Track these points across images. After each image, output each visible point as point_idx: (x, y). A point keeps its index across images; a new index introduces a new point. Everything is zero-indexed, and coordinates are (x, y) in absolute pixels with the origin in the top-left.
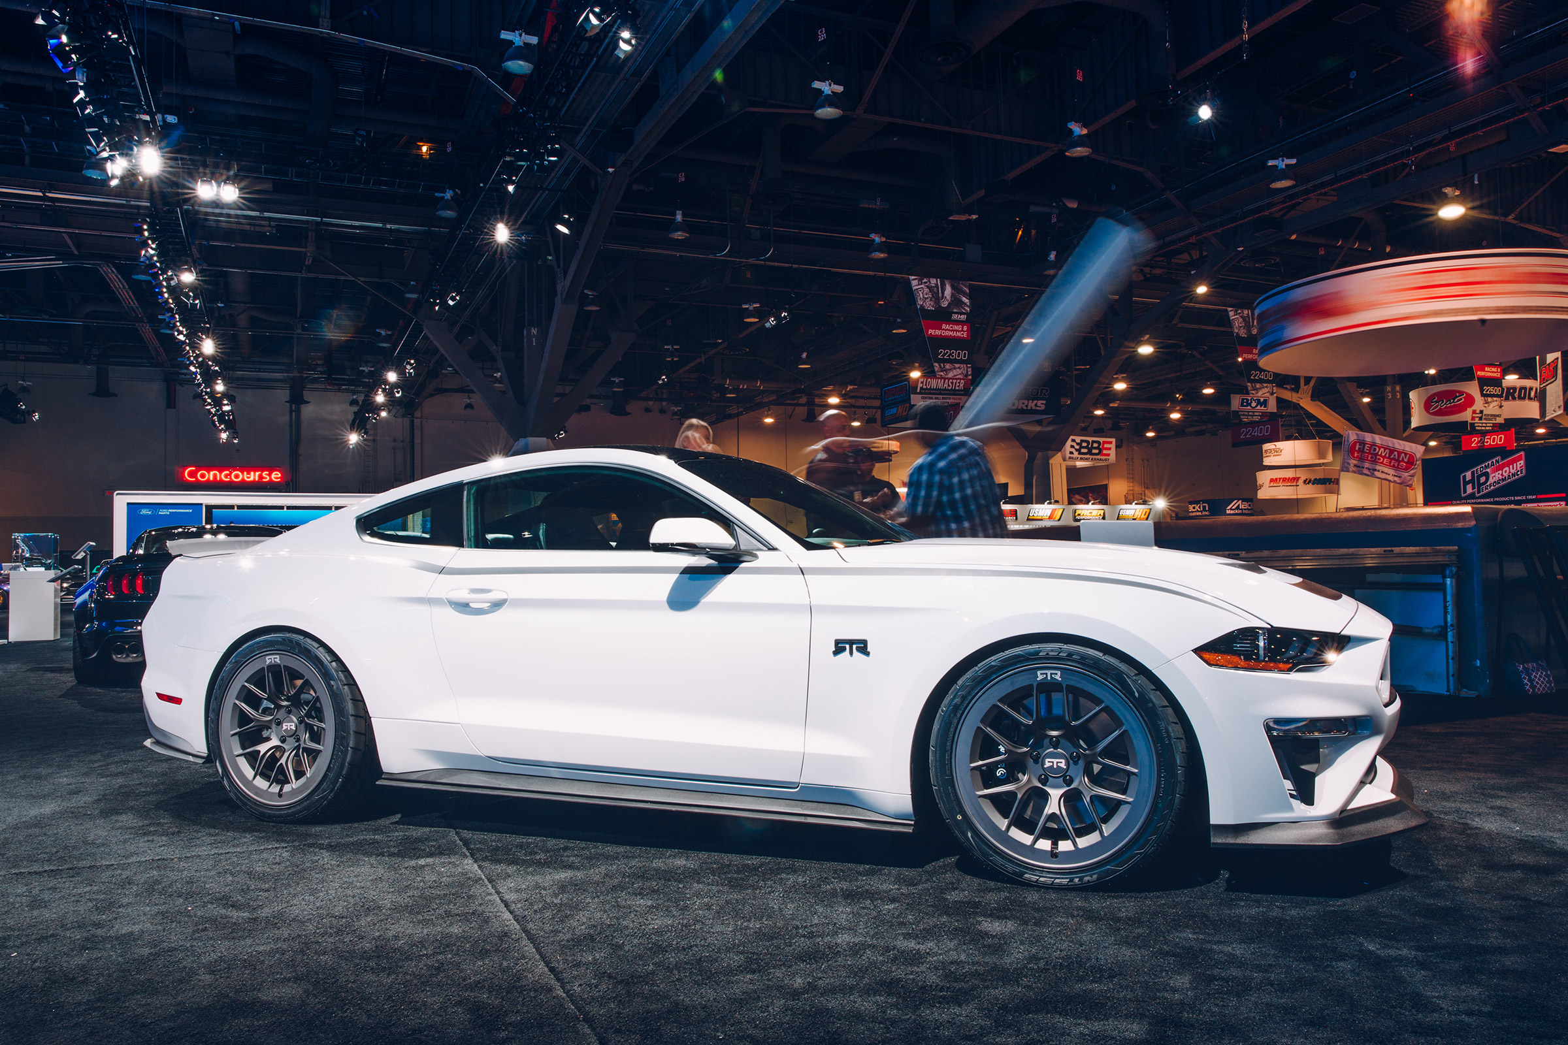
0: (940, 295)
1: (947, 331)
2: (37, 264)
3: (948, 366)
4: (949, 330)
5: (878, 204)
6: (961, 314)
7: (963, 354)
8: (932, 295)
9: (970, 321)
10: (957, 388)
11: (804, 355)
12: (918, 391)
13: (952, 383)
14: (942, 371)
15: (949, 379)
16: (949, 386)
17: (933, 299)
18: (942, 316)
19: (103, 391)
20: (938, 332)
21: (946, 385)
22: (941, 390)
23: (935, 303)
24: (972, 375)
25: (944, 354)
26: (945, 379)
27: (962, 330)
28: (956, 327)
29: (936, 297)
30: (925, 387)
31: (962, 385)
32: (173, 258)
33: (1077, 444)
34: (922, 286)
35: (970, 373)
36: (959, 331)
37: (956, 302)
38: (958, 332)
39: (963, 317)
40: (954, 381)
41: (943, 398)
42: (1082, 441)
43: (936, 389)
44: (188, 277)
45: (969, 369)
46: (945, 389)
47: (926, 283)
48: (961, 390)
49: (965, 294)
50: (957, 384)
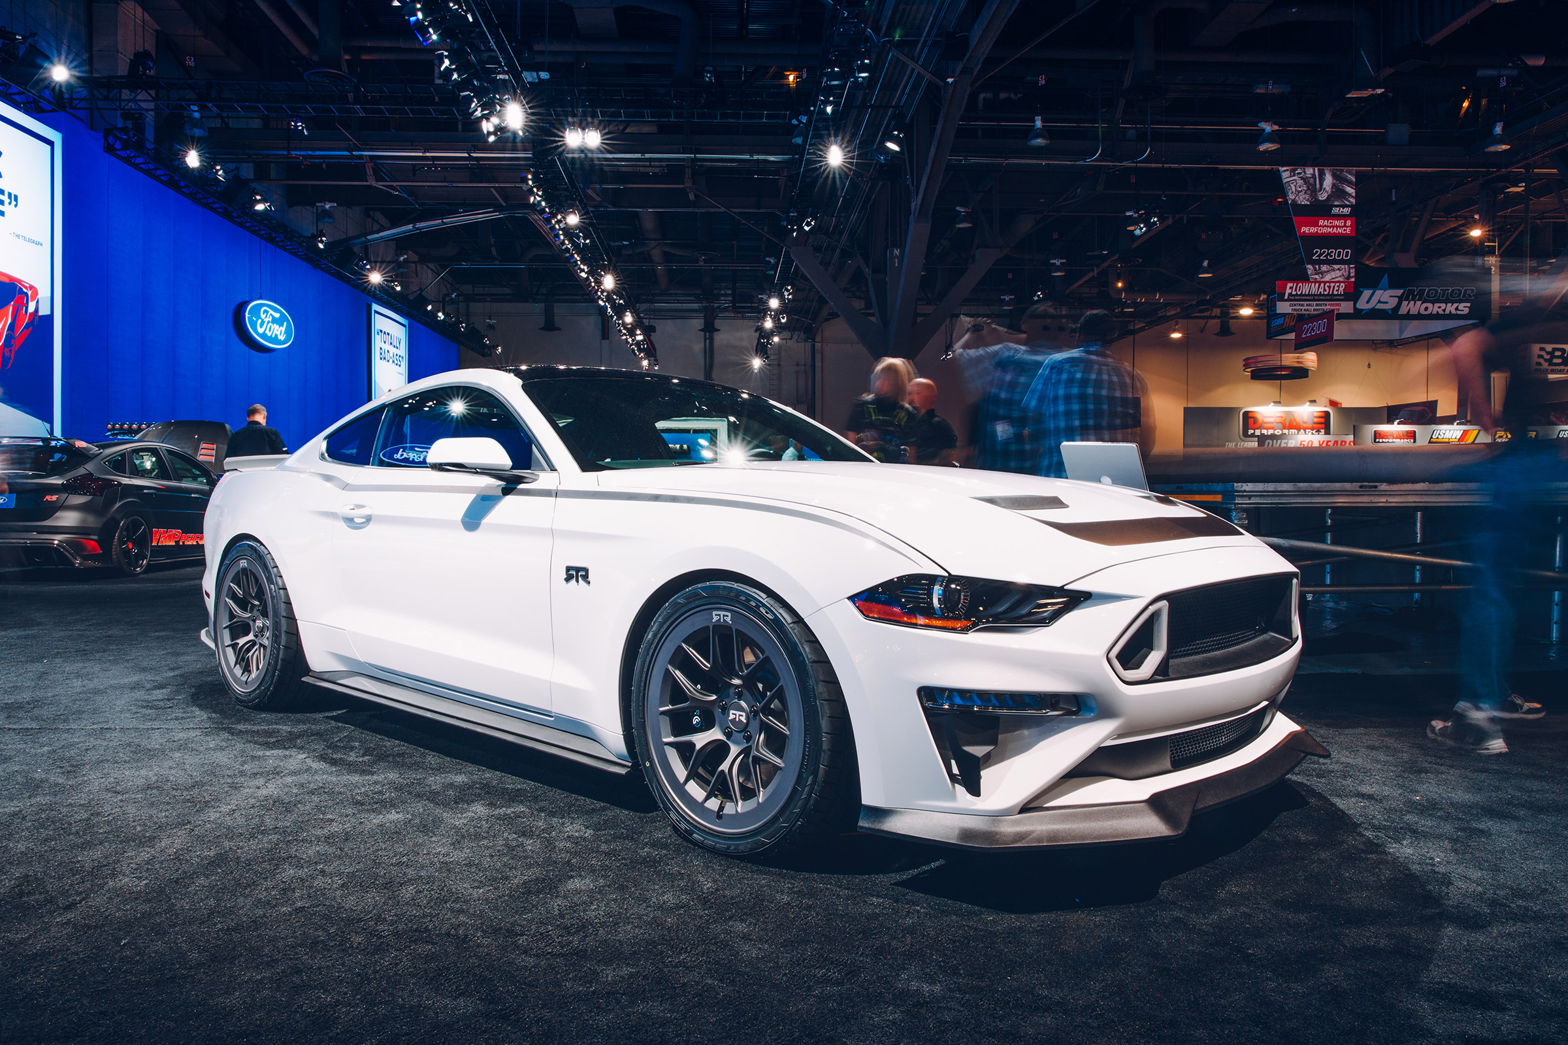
0: (1318, 186)
1: (1325, 227)
2: (481, 216)
3: (1324, 268)
4: (1328, 226)
5: (1272, 88)
6: (1344, 206)
7: (1345, 253)
8: (1308, 187)
9: (1357, 212)
10: (1335, 293)
11: (1205, 263)
12: (1286, 297)
13: (1329, 287)
14: (1316, 274)
15: (1325, 283)
16: (1325, 290)
17: (1309, 192)
18: (1320, 210)
19: (550, 326)
20: (1313, 230)
21: (1321, 290)
22: (1314, 295)
23: (1311, 195)
24: (1355, 276)
25: (1321, 255)
26: (1320, 283)
27: (1345, 226)
28: (1336, 223)
29: (1312, 189)
30: (1294, 293)
31: (1341, 289)
32: (560, 204)
33: (1548, 353)
34: (1296, 178)
35: (1352, 275)
36: (1340, 227)
37: (1338, 193)
38: (1342, 228)
39: (1346, 211)
40: (1332, 285)
41: (1317, 305)
42: (1555, 350)
43: (1309, 295)
44: (573, 220)
45: (1353, 271)
46: (1320, 295)
47: (1299, 174)
48: (1341, 295)
49: (1349, 183)
50: (1336, 288)
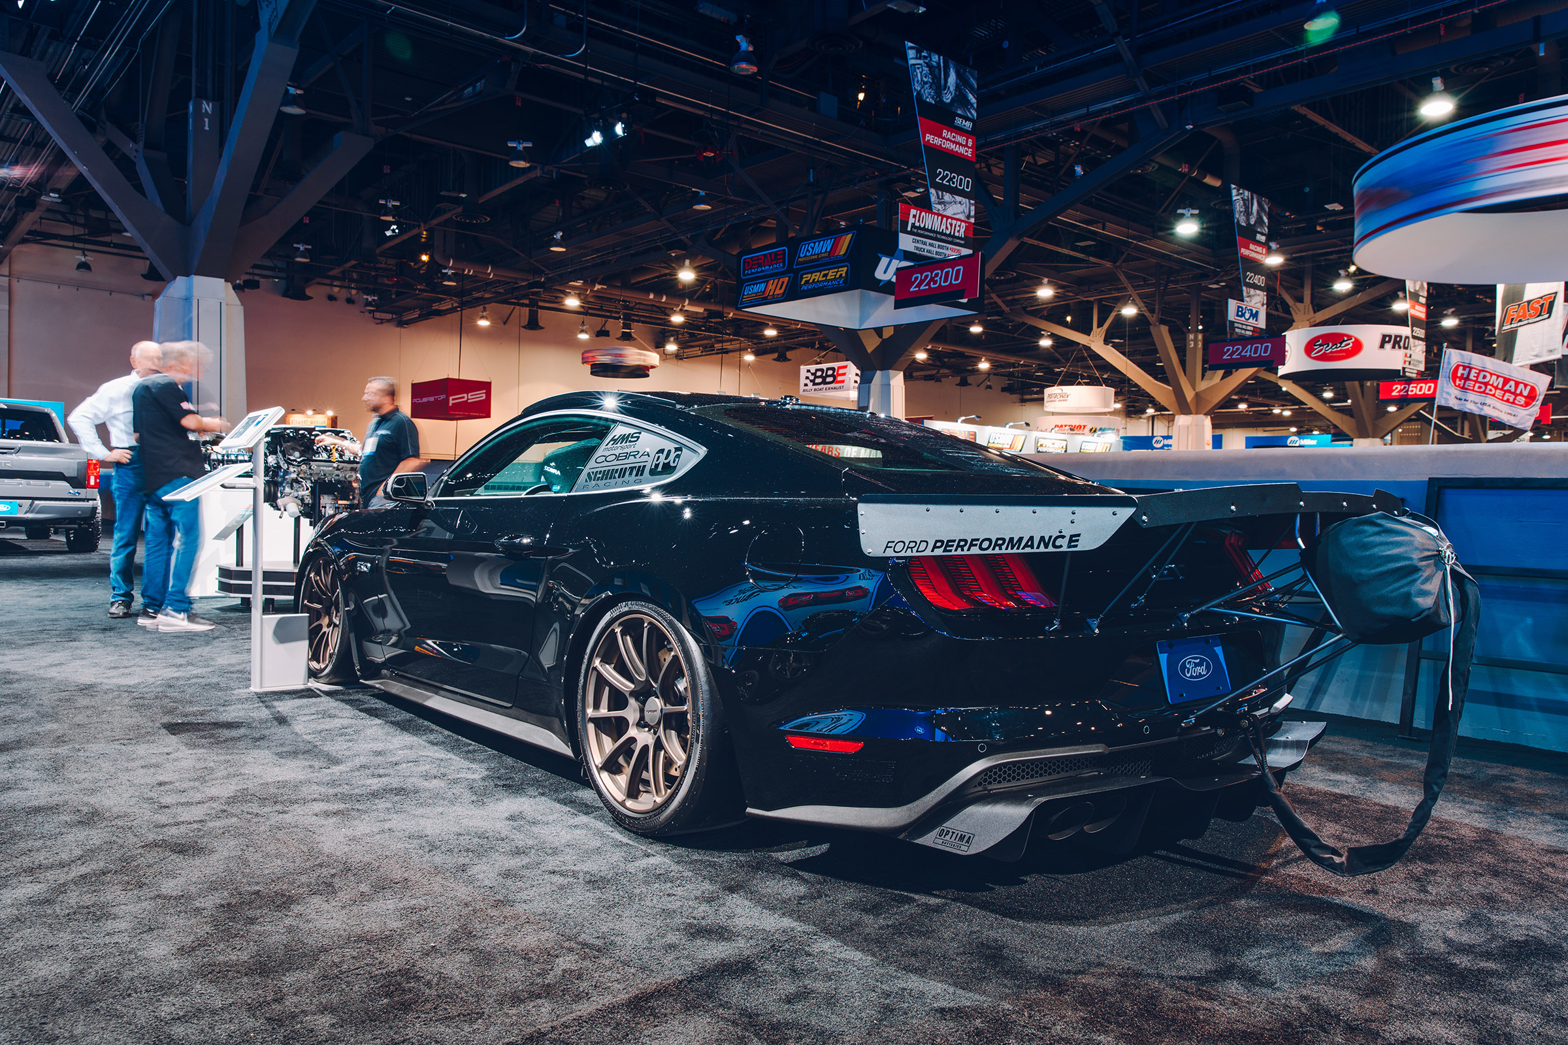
0: (943, 82)
3: (947, 197)
4: (951, 141)
6: (967, 119)
7: (967, 183)
8: (933, 79)
9: (976, 132)
10: (957, 234)
12: (909, 229)
13: (951, 225)
14: (940, 203)
15: (948, 217)
16: (947, 228)
17: (934, 87)
18: (943, 117)
20: (937, 141)
21: (943, 227)
22: (937, 232)
23: (936, 92)
24: (975, 217)
25: (944, 178)
26: (943, 216)
27: (966, 146)
28: (960, 139)
29: (938, 86)
30: (917, 224)
31: (962, 230)
34: (921, 62)
35: (973, 213)
36: (963, 145)
37: (961, 98)
39: (968, 125)
40: (954, 222)
41: (939, 247)
43: (931, 231)
45: (973, 208)
46: (942, 233)
47: (925, 57)
48: (961, 238)
49: (972, 91)
50: (958, 228)
